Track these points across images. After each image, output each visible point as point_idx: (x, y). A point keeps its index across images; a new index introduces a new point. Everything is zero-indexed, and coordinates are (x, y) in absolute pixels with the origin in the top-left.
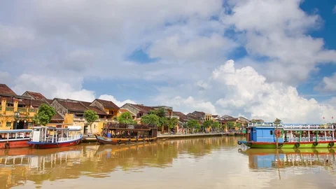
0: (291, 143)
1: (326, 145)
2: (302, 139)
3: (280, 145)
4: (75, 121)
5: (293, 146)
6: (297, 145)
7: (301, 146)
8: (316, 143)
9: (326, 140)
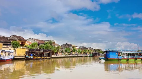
0: (125, 59)
1: (140, 60)
2: (130, 57)
3: (120, 59)
4: (3, 48)
5: (126, 60)
6: (128, 60)
7: (130, 60)
8: (136, 59)
9: (140, 58)
